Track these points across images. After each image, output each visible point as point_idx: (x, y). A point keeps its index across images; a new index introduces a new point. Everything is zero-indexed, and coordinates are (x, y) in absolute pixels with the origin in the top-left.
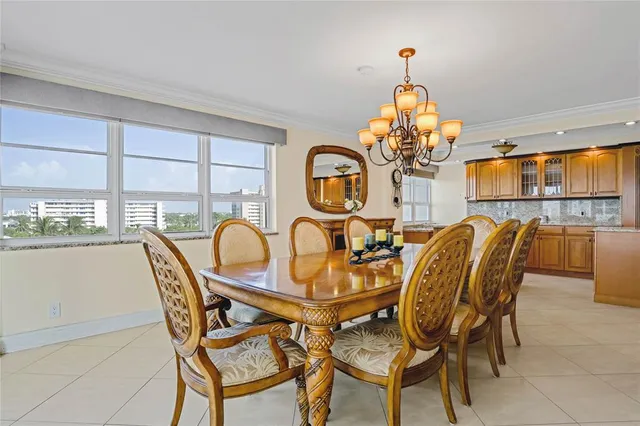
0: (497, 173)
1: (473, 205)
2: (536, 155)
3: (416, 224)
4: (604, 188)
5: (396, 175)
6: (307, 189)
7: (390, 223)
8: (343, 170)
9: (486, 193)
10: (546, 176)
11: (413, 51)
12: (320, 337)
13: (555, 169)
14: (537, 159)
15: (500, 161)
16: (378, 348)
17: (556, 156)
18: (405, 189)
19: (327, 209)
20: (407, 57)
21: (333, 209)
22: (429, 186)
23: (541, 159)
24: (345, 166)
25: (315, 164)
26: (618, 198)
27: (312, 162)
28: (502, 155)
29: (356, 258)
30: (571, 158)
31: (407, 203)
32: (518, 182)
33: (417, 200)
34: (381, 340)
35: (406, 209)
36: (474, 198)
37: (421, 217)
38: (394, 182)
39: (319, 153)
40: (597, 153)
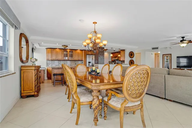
0: (57, 53)
9: (54, 58)
23: (68, 50)
30: (75, 51)
32: (63, 55)
36: (50, 59)
40: (79, 51)
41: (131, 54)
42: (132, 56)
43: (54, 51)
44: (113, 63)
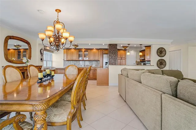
0: (72, 53)
1: (65, 62)
2: (82, 49)
3: (48, 67)
4: (96, 58)
5: (42, 51)
6: (4, 53)
7: (40, 67)
8: (18, 47)
9: (69, 58)
10: (84, 55)
11: (60, 11)
12: (42, 115)
13: (86, 53)
14: (82, 50)
15: (73, 50)
16: (60, 112)
17: (87, 50)
18: (44, 56)
19: (15, 62)
20: (58, 12)
21: (16, 62)
22: (51, 55)
23: (83, 50)
24: (18, 45)
25: (8, 43)
26: (99, 61)
27: (7, 42)
28: (75, 48)
29: (40, 81)
30: (90, 51)
31: (45, 61)
32: (77, 56)
33: (48, 60)
34: (59, 109)
35: (45, 62)
36: (66, 60)
37: (49, 65)
38: (41, 53)
39: (10, 39)
40: (95, 50)
41: (161, 52)
42: (163, 55)
43: (69, 51)
44: (142, 64)
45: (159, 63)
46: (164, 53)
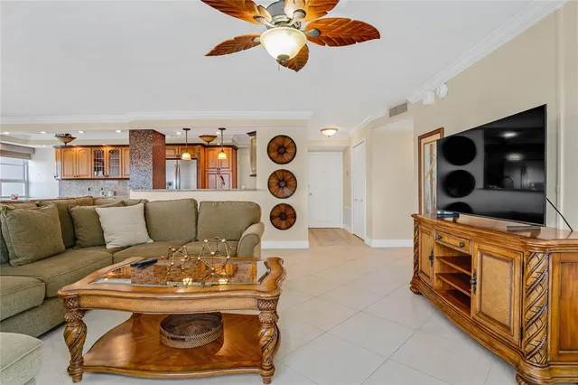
41: (282, 150)
42: (287, 157)
43: (67, 153)
45: (274, 181)
46: (290, 151)
